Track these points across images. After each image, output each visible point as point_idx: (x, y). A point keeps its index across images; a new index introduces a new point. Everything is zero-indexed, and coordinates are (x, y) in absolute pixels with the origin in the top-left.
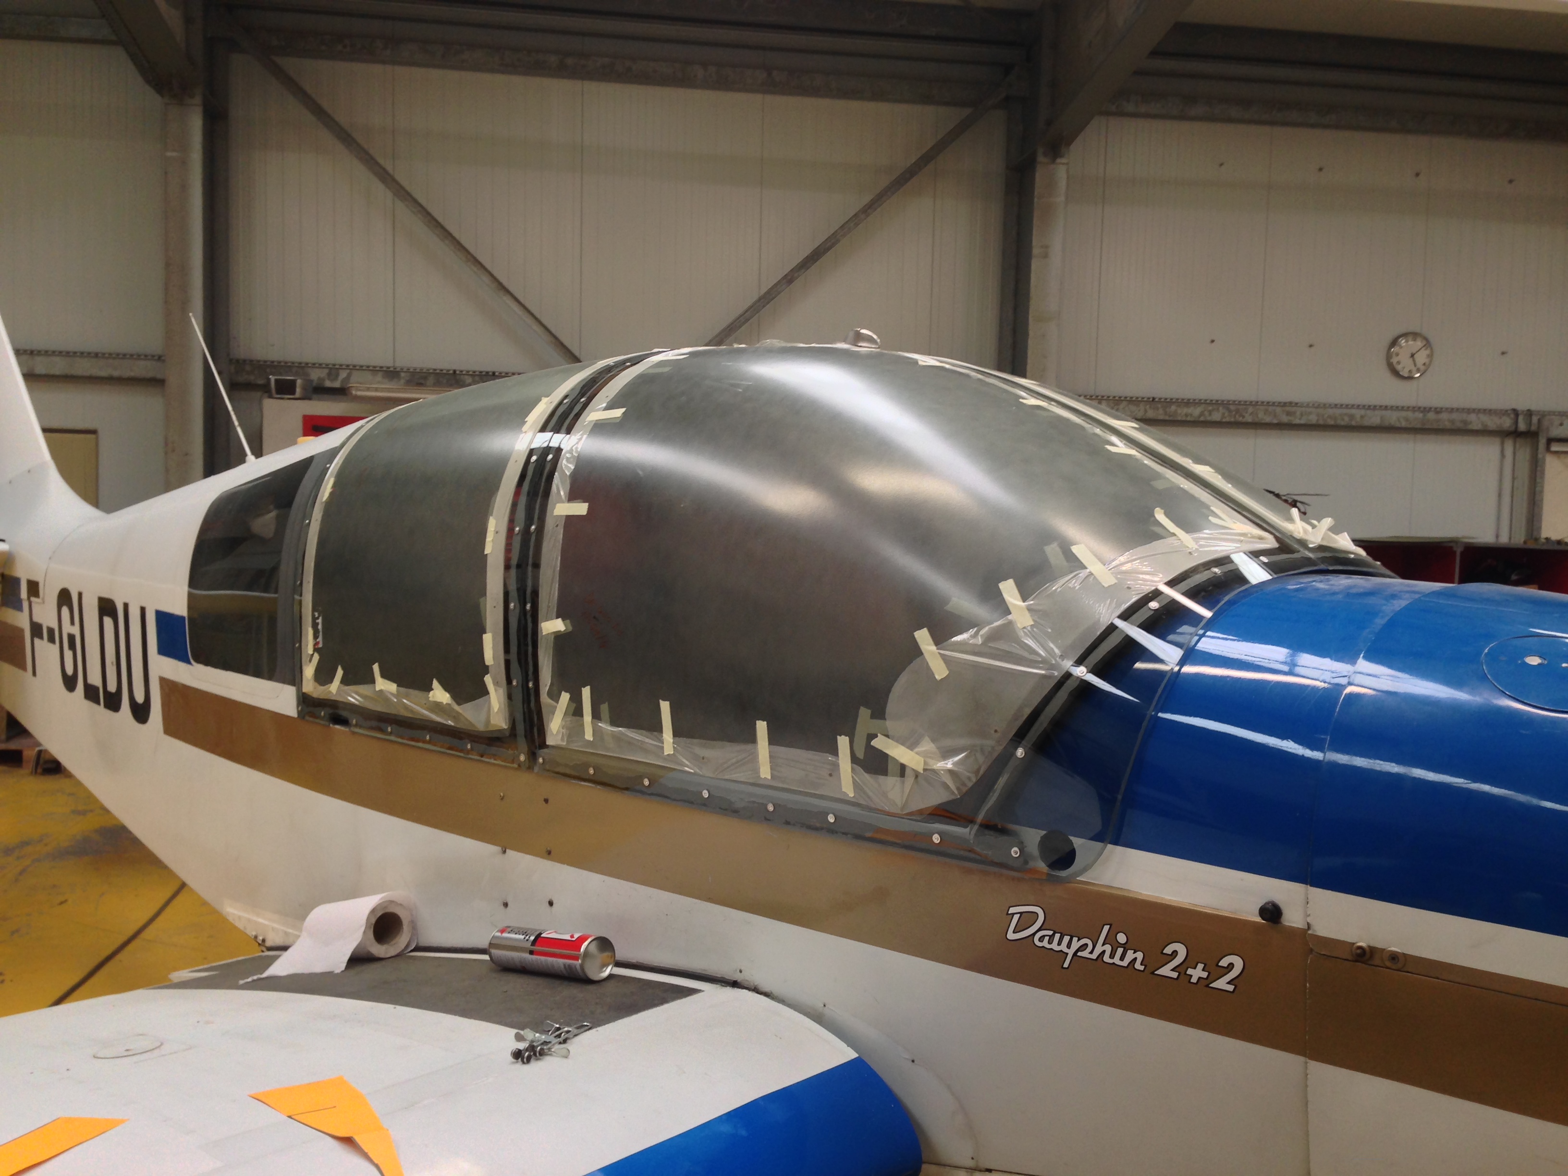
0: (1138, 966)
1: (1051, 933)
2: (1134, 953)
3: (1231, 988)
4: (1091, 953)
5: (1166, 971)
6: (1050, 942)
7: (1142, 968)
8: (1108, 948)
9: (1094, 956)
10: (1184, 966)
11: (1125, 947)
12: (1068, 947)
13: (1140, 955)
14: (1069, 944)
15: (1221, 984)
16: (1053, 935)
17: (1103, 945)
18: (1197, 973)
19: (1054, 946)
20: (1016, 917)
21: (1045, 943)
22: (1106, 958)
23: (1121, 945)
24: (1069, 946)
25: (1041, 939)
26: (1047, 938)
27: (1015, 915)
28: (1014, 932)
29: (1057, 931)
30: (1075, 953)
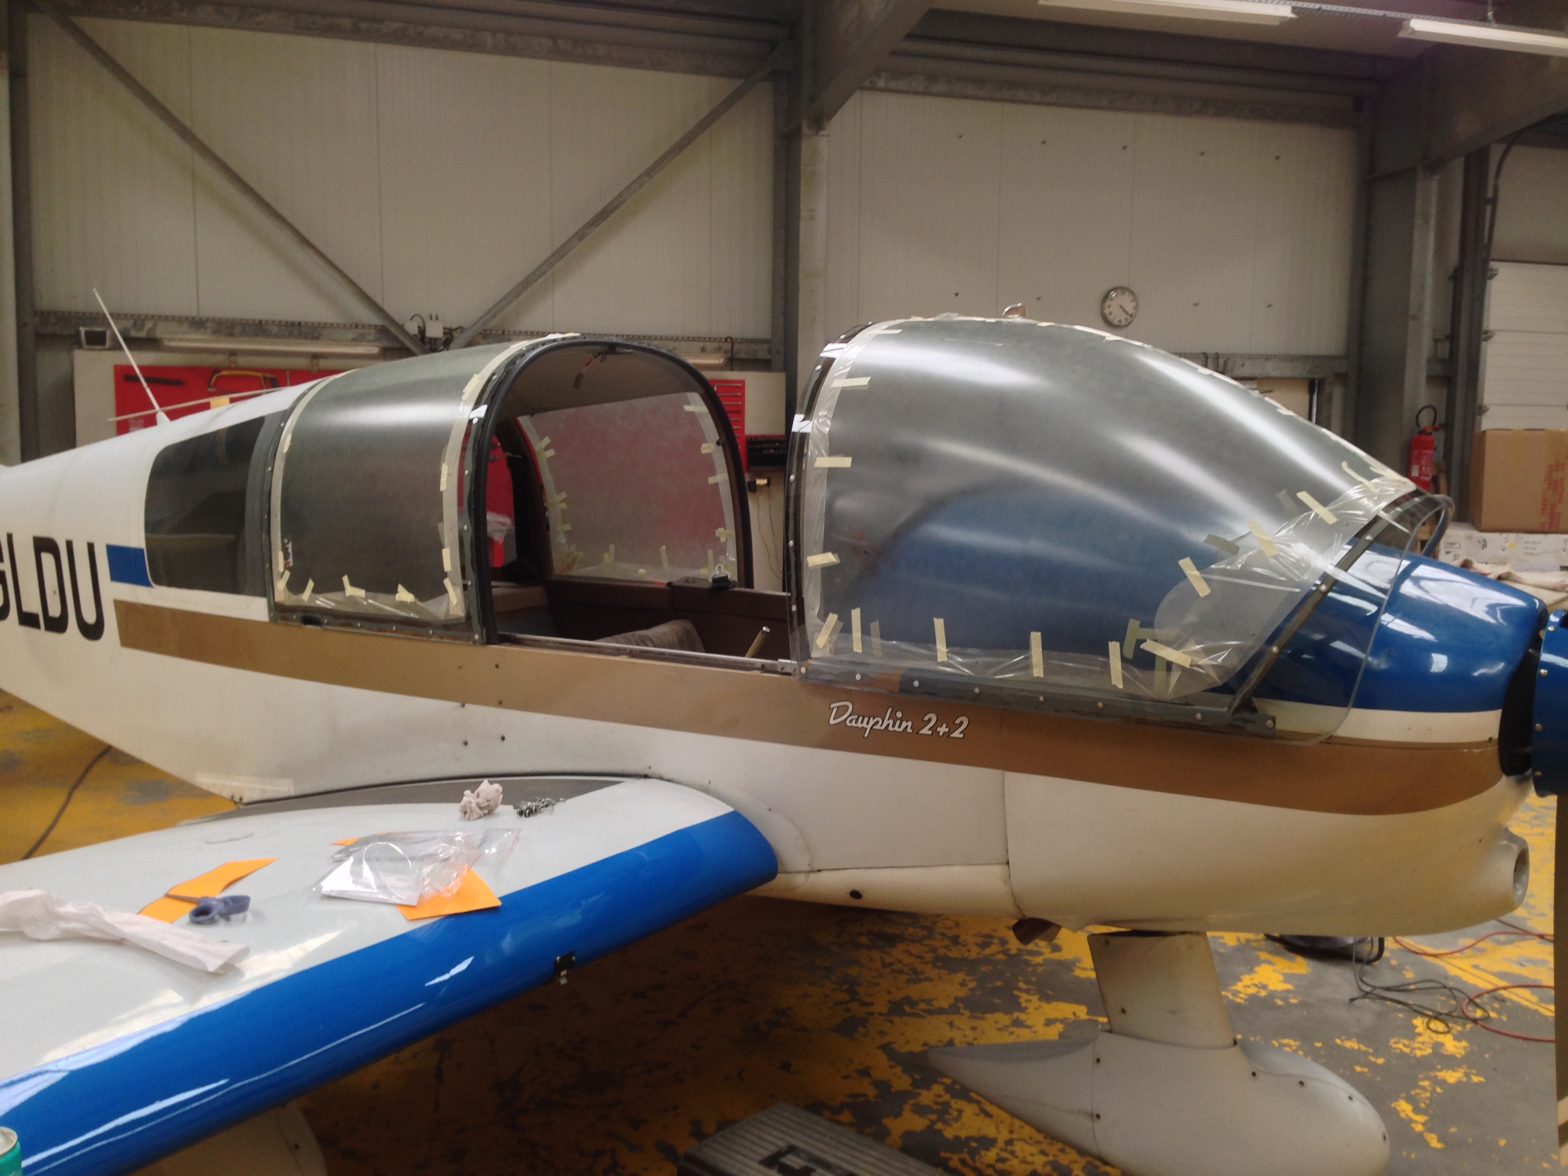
0: (909, 730)
1: (856, 717)
2: (906, 723)
3: (962, 736)
4: (881, 726)
5: (926, 730)
6: (856, 722)
7: (911, 731)
8: (891, 722)
9: (883, 728)
10: (935, 727)
11: (901, 720)
12: (866, 724)
13: (909, 724)
14: (868, 721)
15: (957, 734)
16: (858, 718)
17: (888, 720)
19: (859, 725)
20: (835, 710)
21: (853, 724)
22: (890, 728)
23: (898, 719)
24: (868, 723)
25: (851, 721)
26: (854, 721)
28: (834, 719)
29: (860, 715)
30: (872, 728)
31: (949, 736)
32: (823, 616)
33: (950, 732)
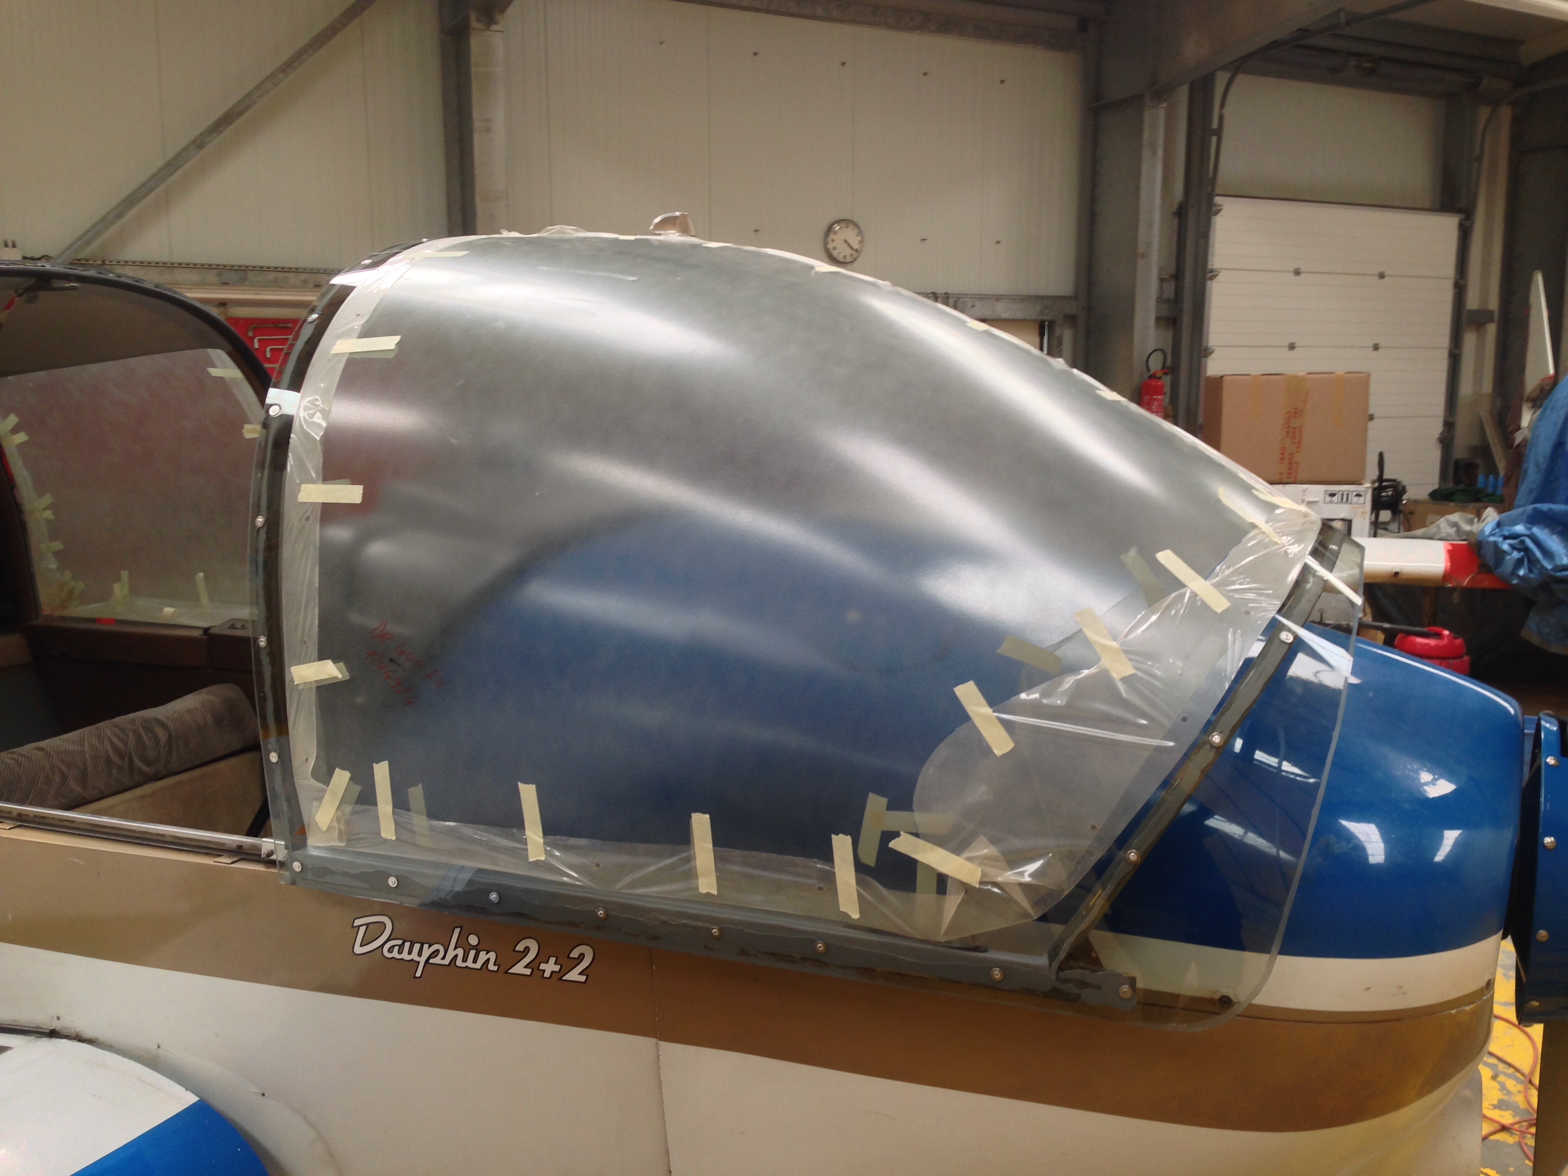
0: (492, 967)
1: (400, 942)
2: (487, 954)
3: (583, 978)
4: (443, 958)
5: (519, 969)
6: (400, 952)
7: (495, 968)
8: (460, 952)
9: (447, 962)
10: (537, 962)
11: (478, 949)
12: (419, 955)
13: (492, 956)
14: (421, 950)
15: (574, 975)
16: (403, 944)
17: (455, 948)
18: (550, 967)
19: (405, 956)
20: (362, 930)
21: (395, 954)
22: (459, 963)
23: (472, 947)
24: (420, 954)
25: (391, 950)
26: (396, 948)
27: (361, 928)
28: (361, 946)
29: (406, 940)
30: (427, 961)
31: (560, 979)
32: (324, 775)
33: (562, 972)
